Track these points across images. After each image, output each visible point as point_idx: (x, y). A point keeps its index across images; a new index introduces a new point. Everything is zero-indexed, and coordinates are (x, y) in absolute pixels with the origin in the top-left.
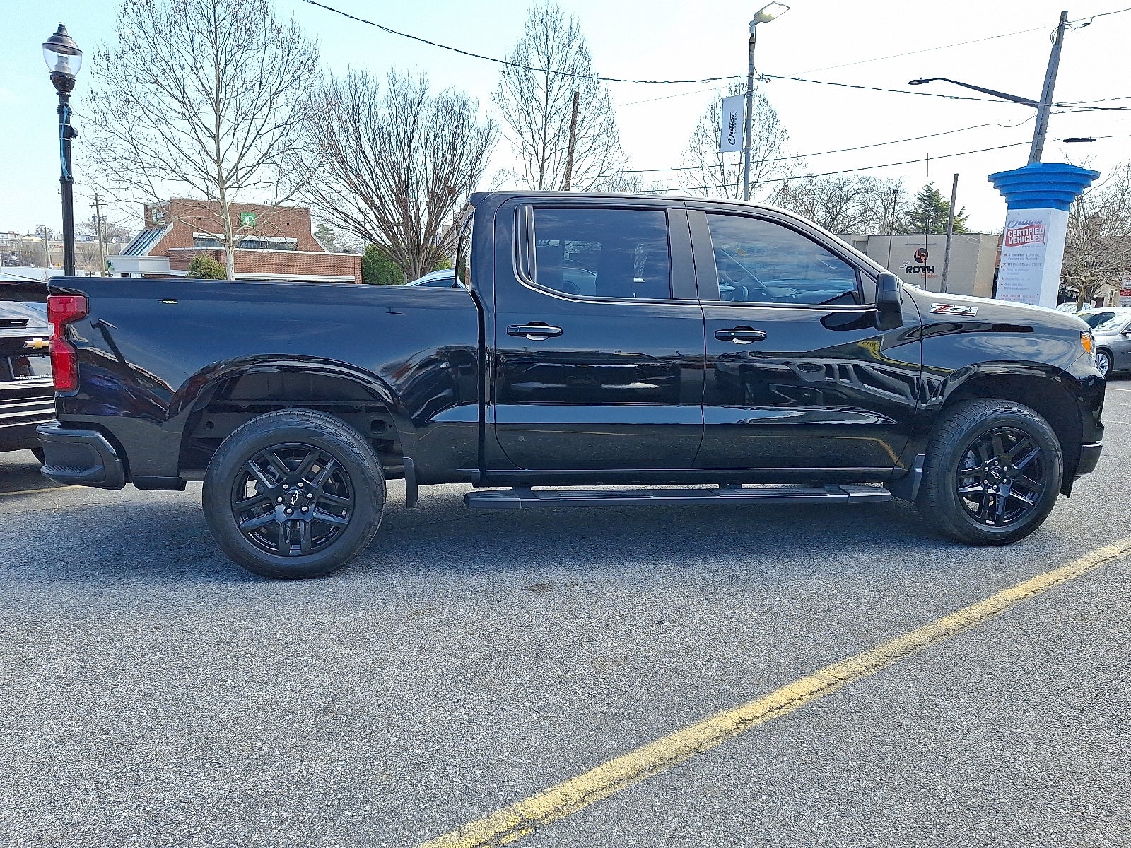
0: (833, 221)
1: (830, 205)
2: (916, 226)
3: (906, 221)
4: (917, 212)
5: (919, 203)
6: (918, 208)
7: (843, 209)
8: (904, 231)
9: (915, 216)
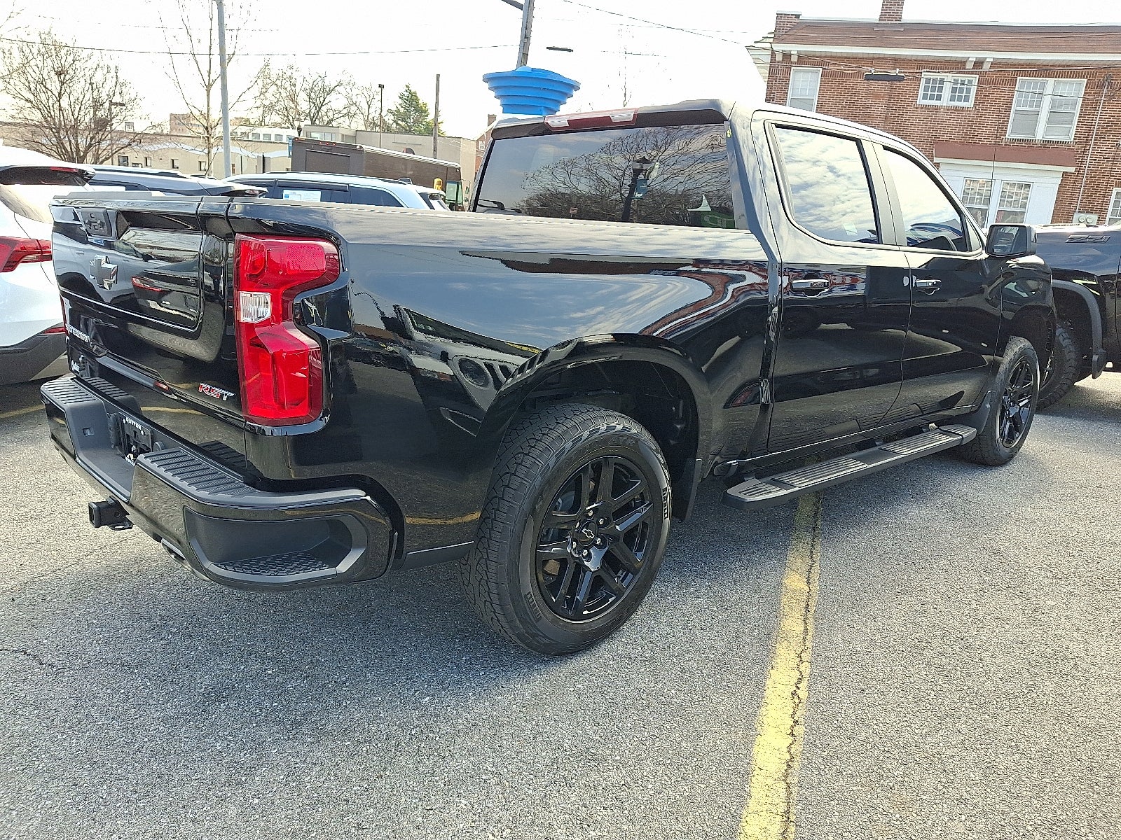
0: (318, 112)
1: (313, 95)
2: (399, 124)
3: (389, 119)
4: (398, 111)
5: (400, 101)
6: (399, 107)
7: (326, 101)
8: (389, 130)
9: (398, 115)
